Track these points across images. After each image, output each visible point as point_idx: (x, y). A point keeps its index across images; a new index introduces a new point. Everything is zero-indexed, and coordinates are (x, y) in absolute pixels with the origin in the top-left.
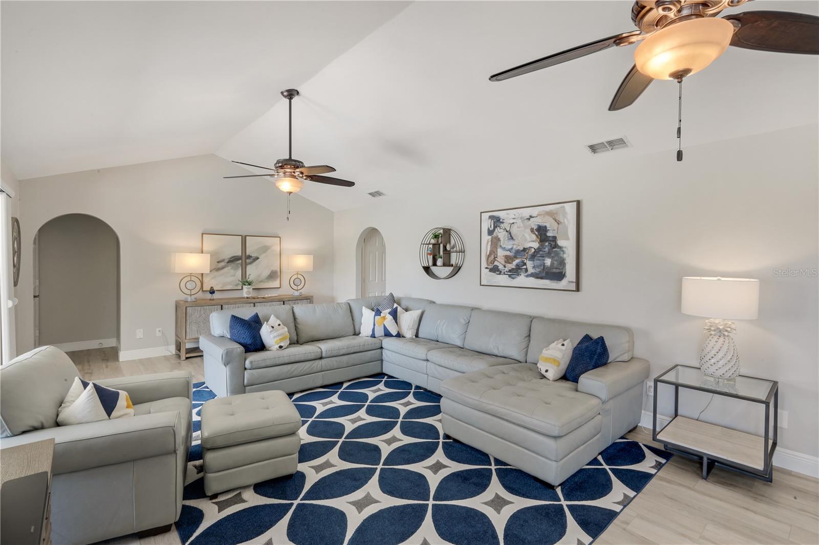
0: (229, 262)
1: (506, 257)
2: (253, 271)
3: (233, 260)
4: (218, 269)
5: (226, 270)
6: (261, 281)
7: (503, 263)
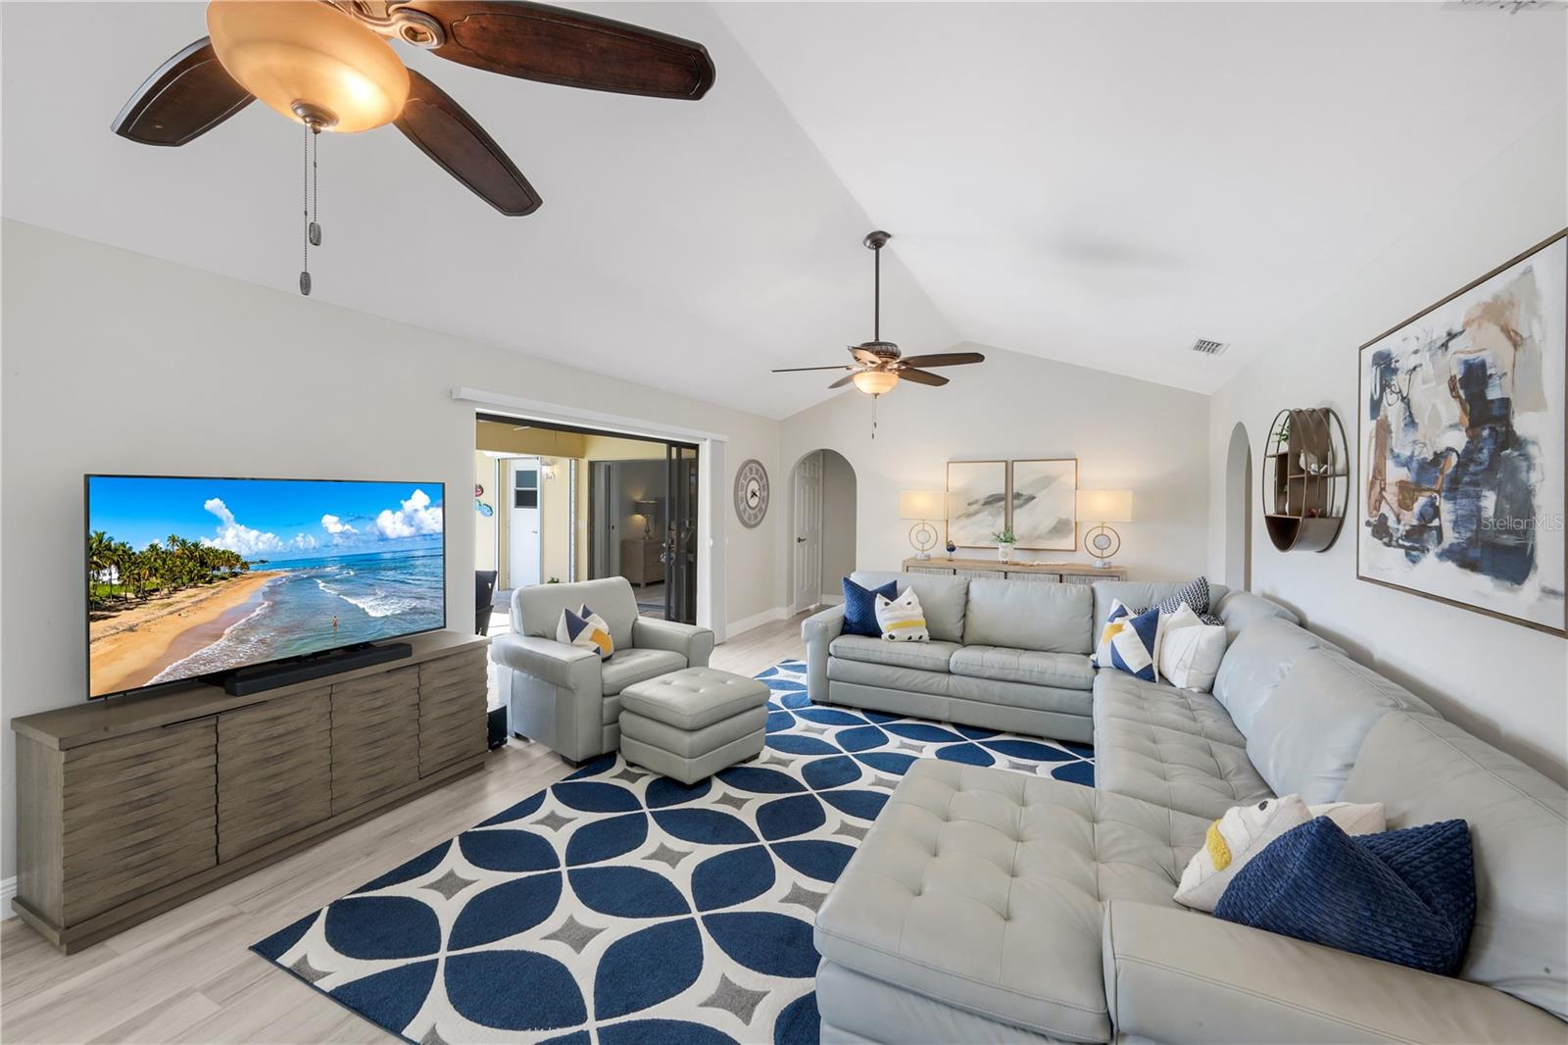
0: (985, 504)
1: (1402, 485)
2: (1023, 521)
3: (992, 501)
4: (969, 515)
5: (980, 516)
6: (1039, 537)
7: (1395, 506)
